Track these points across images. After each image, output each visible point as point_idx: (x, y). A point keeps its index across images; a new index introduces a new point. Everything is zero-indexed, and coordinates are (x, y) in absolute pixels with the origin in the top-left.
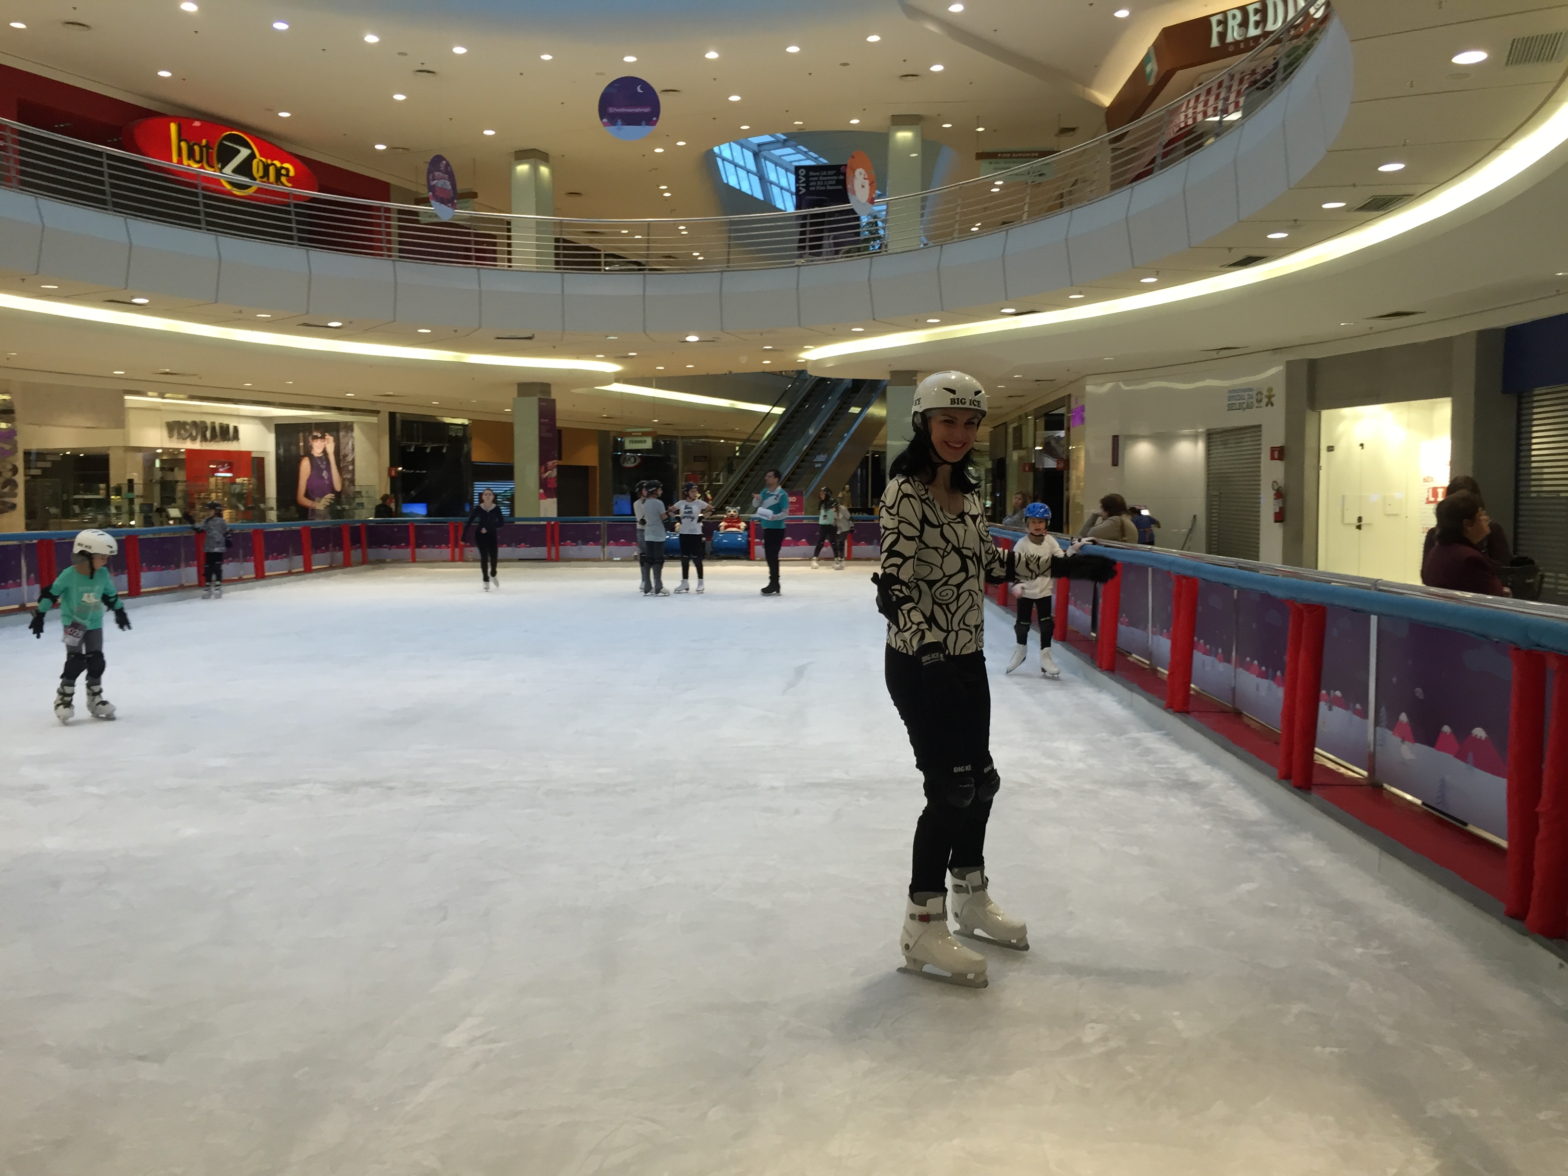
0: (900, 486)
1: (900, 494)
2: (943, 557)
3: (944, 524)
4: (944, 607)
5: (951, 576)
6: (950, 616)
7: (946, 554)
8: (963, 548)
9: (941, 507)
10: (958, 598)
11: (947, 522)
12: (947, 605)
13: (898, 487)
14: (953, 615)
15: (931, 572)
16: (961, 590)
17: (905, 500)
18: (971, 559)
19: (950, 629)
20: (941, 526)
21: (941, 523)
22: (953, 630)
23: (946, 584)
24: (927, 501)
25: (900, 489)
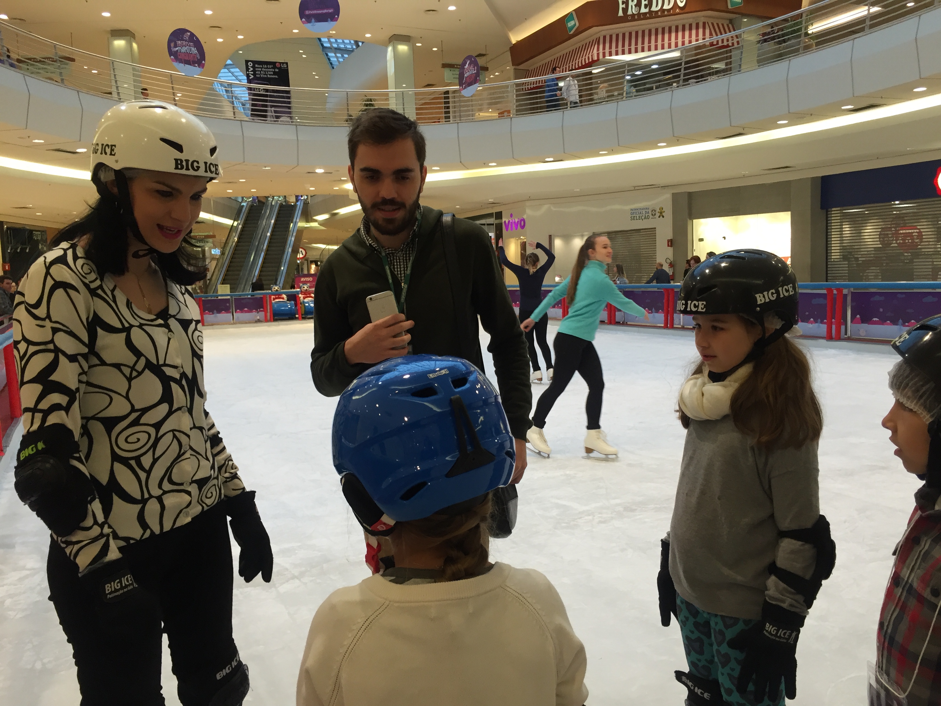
0: (48, 268)
1: (50, 283)
2: (130, 379)
3: (131, 326)
4: (133, 463)
5: (145, 411)
6: (143, 475)
7: (135, 374)
8: (165, 365)
9: (126, 301)
11: (138, 324)
12: (138, 459)
14: (149, 473)
15: (110, 404)
16: (161, 433)
17: (60, 293)
18: (178, 382)
19: (146, 496)
20: (127, 330)
21: (127, 325)
22: (151, 496)
23: (136, 422)
24: (100, 292)
25: (48, 273)
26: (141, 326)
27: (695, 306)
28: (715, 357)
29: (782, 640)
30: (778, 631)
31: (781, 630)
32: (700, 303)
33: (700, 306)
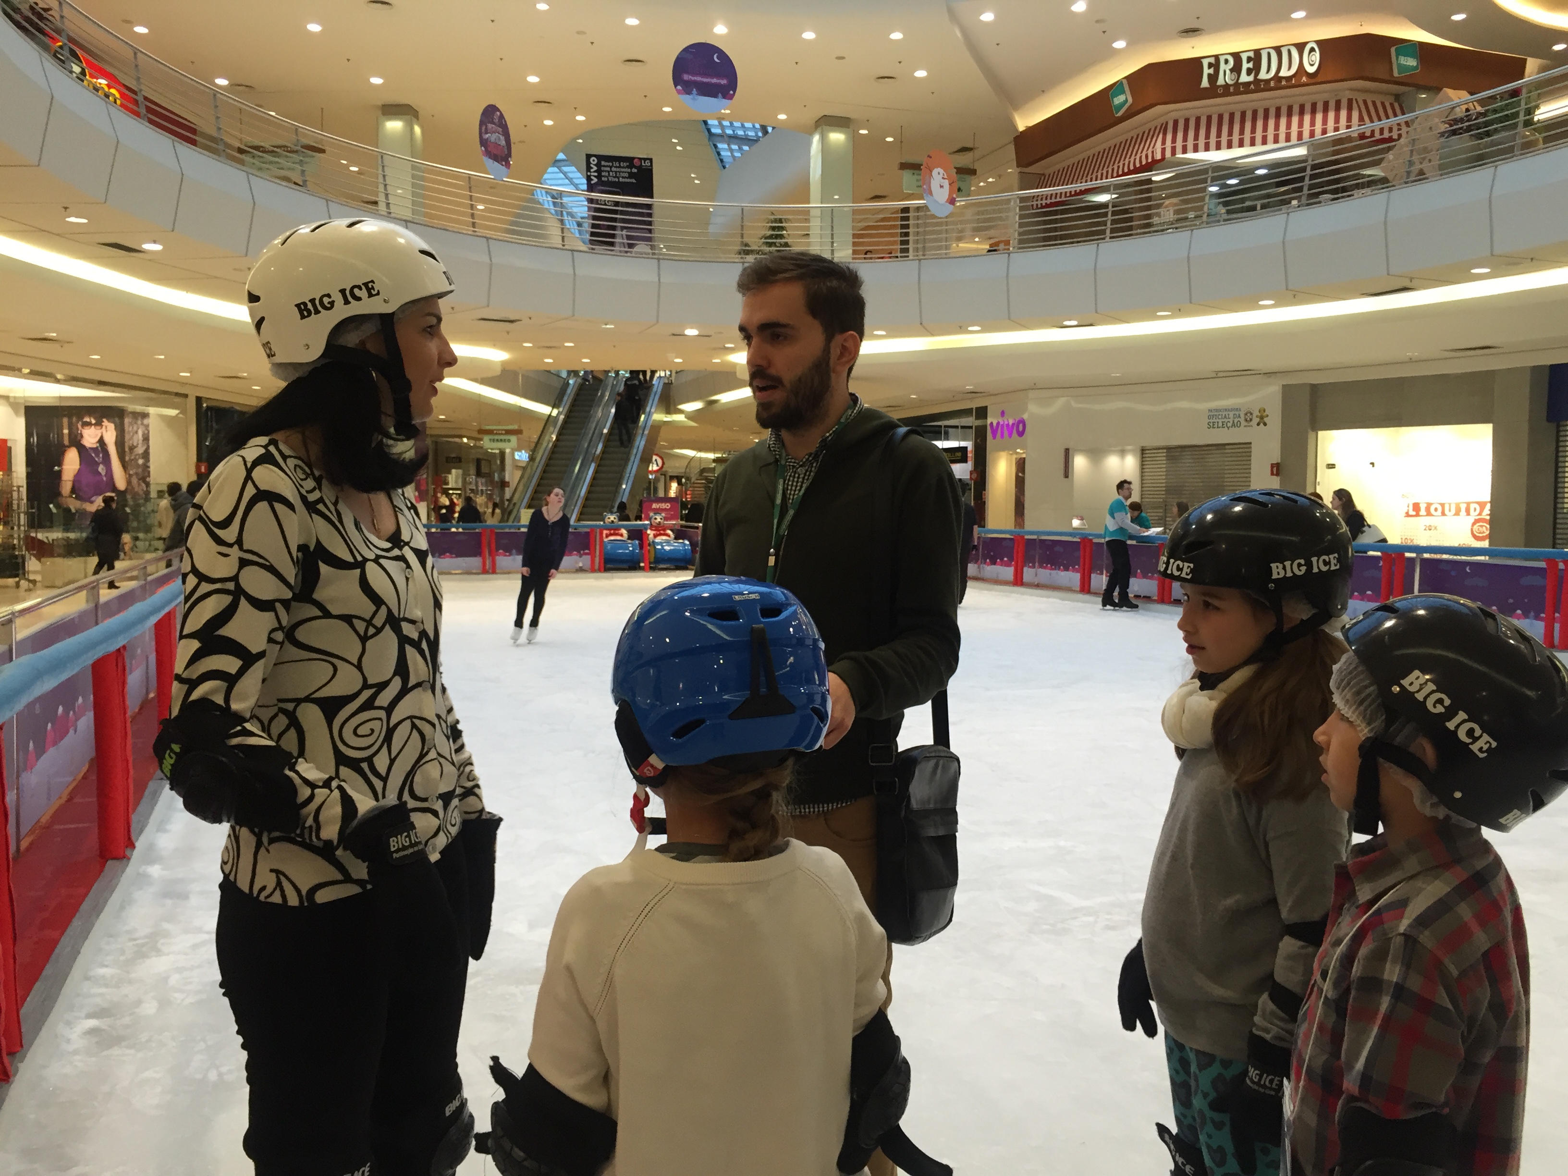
0: (249, 471)
1: (250, 491)
2: (364, 639)
3: (366, 560)
4: (364, 766)
5: (378, 688)
6: (378, 783)
7: (372, 631)
8: (406, 619)
9: (355, 520)
10: (388, 739)
11: (373, 557)
12: (370, 761)
13: (244, 473)
14: (385, 780)
15: (334, 676)
16: (394, 720)
17: (262, 506)
18: (416, 644)
20: (361, 565)
21: (359, 558)
23: (368, 705)
24: (321, 507)
25: (249, 477)
26: (376, 560)
27: (1179, 569)
28: (1203, 648)
29: (1268, 1092)
30: (1261, 1076)
31: (1265, 1075)
32: (1186, 565)
33: (1185, 570)
